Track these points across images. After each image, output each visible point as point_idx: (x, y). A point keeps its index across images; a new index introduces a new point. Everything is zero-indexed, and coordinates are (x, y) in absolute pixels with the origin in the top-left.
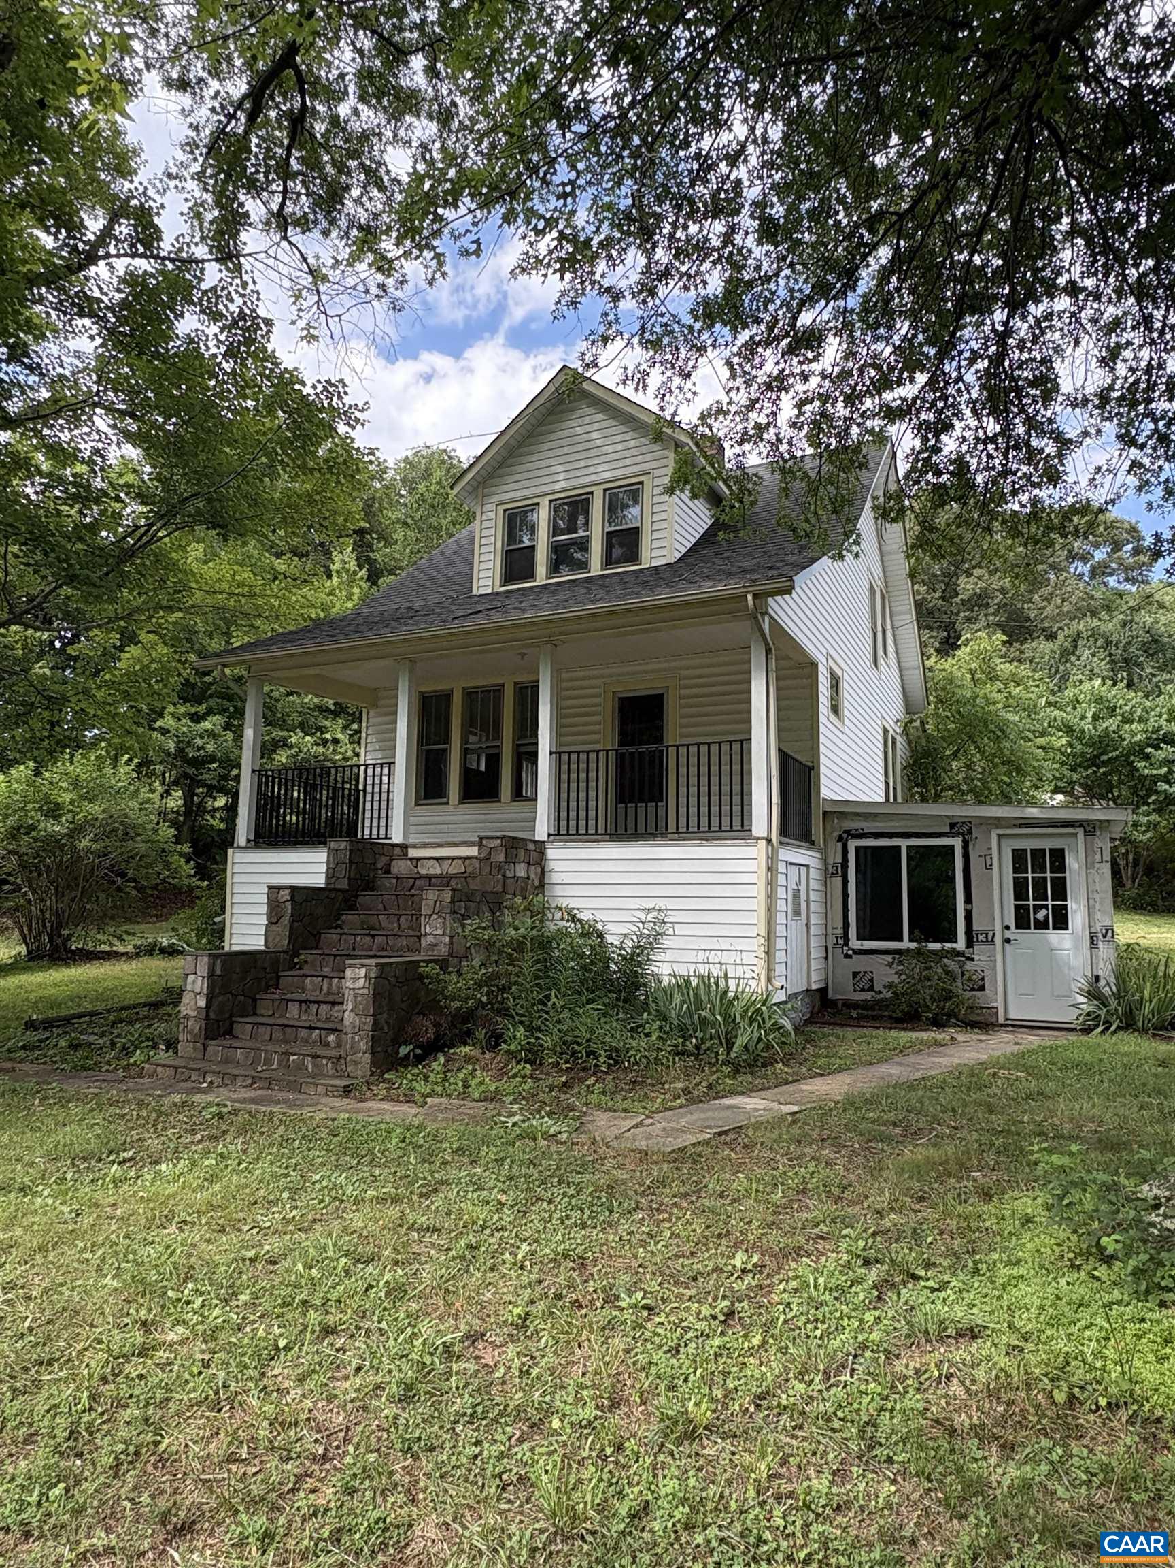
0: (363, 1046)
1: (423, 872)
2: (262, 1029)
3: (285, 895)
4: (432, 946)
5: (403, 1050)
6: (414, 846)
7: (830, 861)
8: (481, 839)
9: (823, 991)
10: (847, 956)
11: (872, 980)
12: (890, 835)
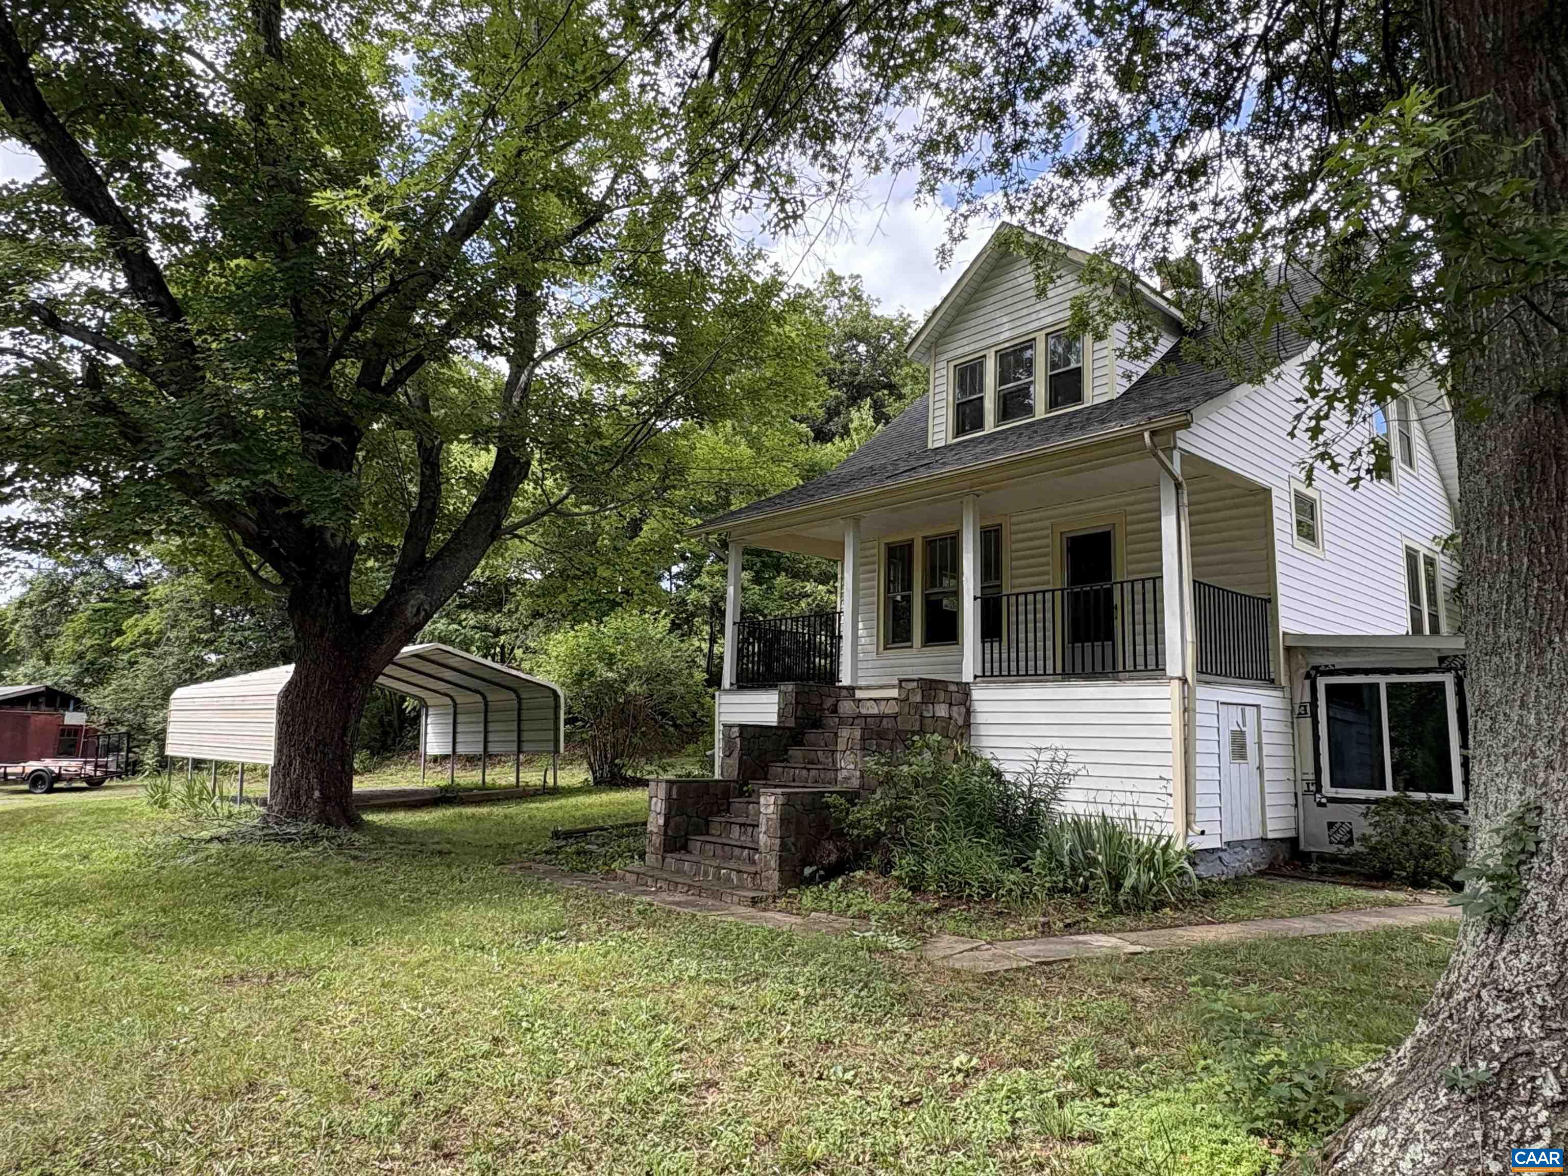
0: (773, 864)
1: (864, 711)
2: (708, 847)
3: (735, 732)
4: (847, 779)
5: (808, 871)
6: (860, 688)
7: (1297, 701)
8: (901, 681)
9: (1293, 842)
10: (1320, 804)
11: (1350, 832)
12: (1367, 672)
